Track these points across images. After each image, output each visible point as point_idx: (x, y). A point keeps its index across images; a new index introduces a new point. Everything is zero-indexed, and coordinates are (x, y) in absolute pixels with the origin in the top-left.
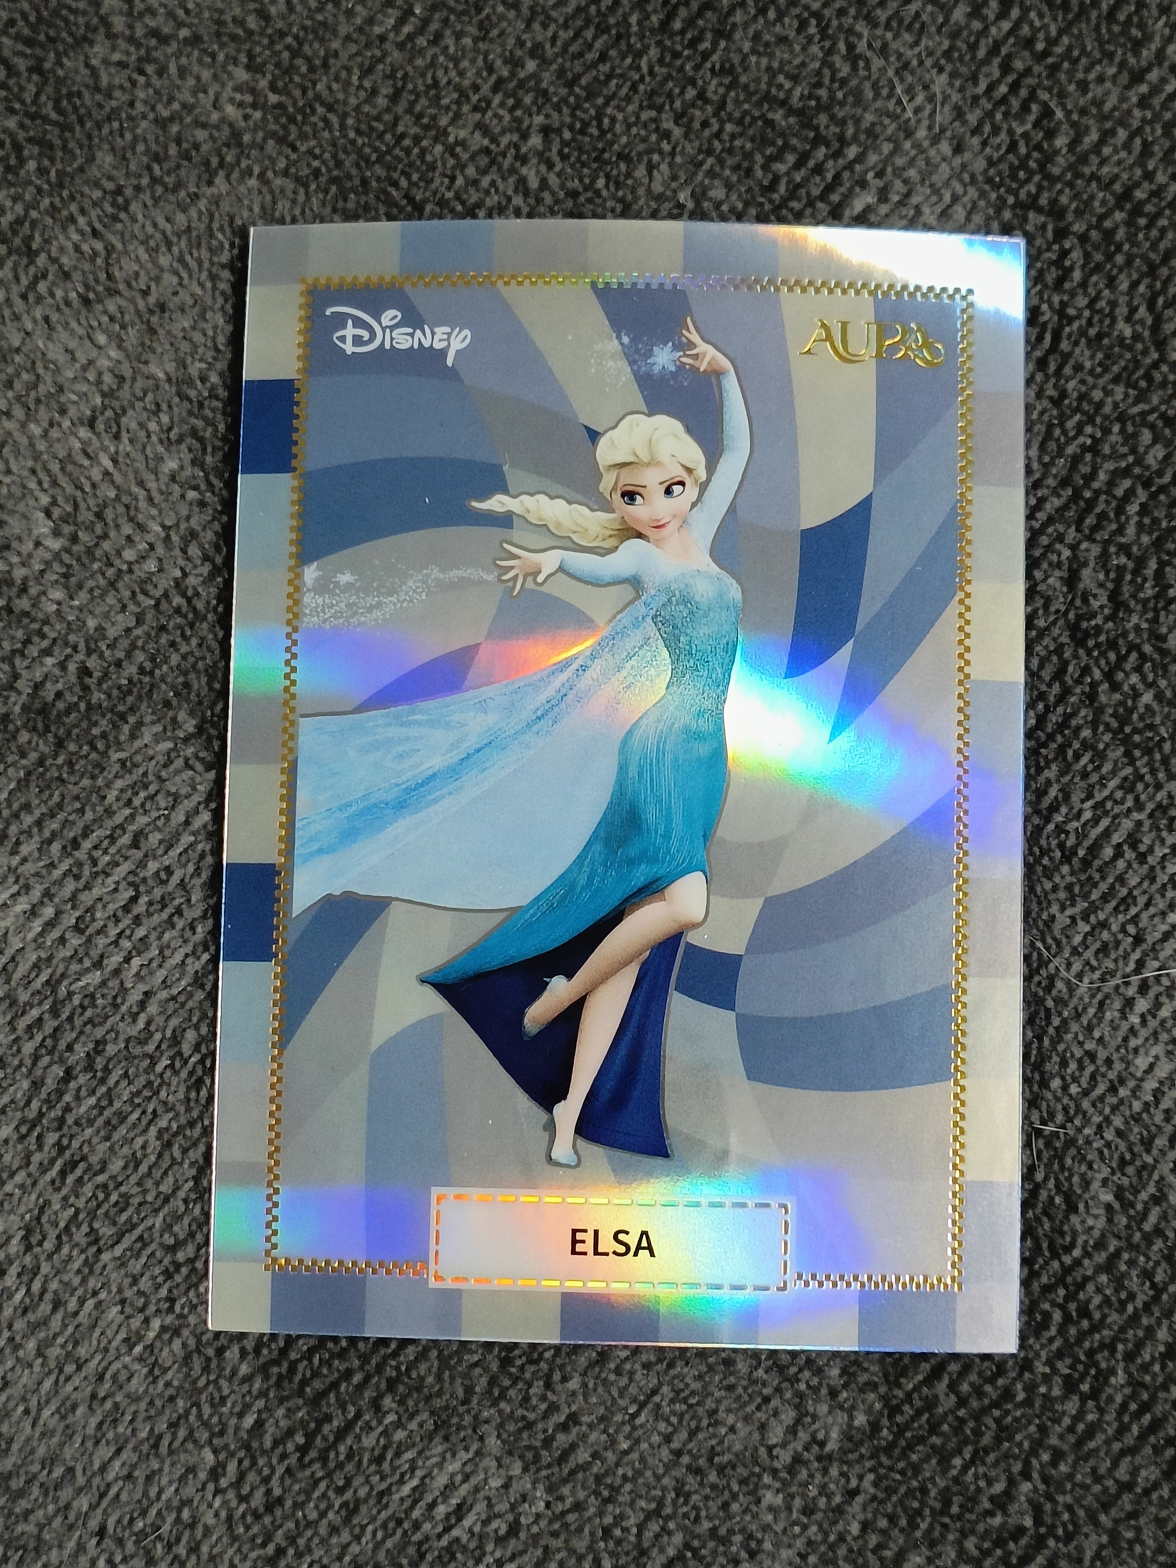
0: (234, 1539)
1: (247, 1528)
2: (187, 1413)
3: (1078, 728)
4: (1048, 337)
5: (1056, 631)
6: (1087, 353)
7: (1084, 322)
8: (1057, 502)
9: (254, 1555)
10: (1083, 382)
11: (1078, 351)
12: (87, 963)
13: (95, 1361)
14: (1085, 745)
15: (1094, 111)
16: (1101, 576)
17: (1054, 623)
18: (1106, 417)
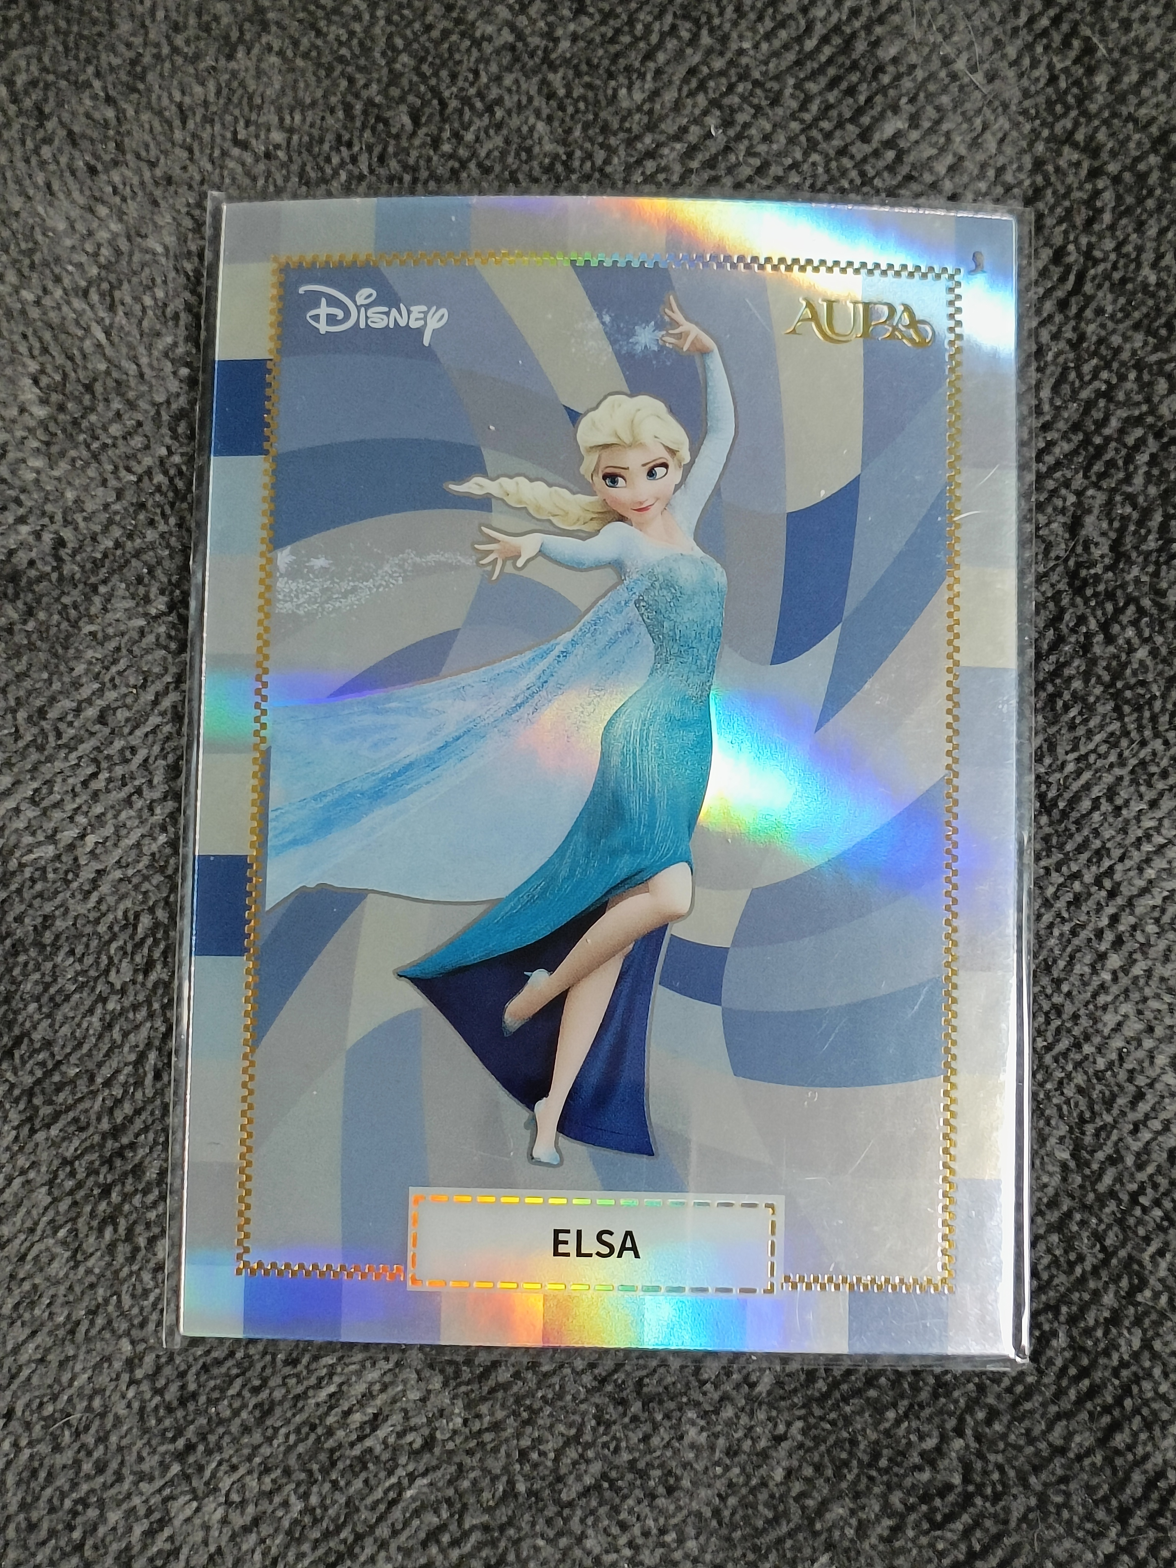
0: (145, 1431)
1: (159, 1421)
2: (106, 1301)
3: (1070, 678)
4: (1072, 278)
5: (1054, 578)
6: (1110, 297)
7: (1109, 265)
8: (1066, 447)
9: (162, 1449)
10: (1103, 326)
11: (1100, 294)
12: (41, 837)
13: (17, 1242)
14: (1074, 695)
15: (1135, 50)
16: (1105, 525)
17: (1053, 569)
18: (1123, 364)
